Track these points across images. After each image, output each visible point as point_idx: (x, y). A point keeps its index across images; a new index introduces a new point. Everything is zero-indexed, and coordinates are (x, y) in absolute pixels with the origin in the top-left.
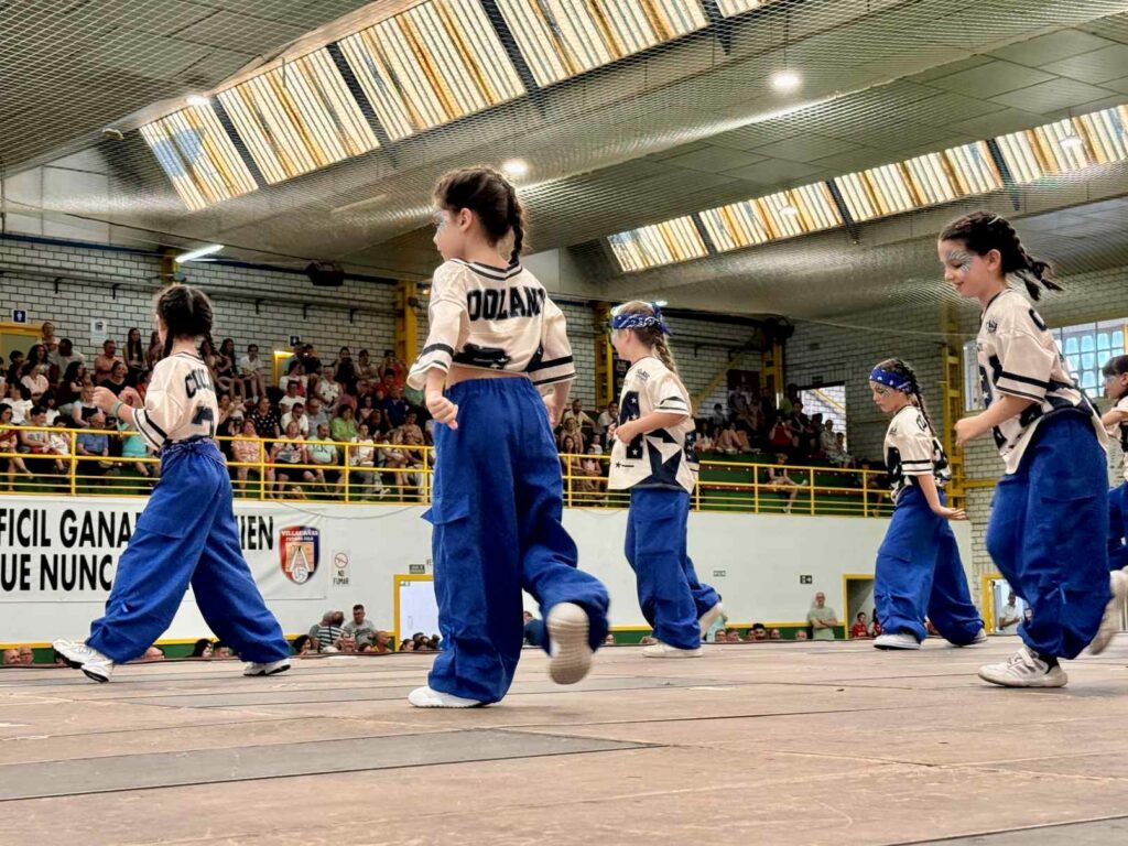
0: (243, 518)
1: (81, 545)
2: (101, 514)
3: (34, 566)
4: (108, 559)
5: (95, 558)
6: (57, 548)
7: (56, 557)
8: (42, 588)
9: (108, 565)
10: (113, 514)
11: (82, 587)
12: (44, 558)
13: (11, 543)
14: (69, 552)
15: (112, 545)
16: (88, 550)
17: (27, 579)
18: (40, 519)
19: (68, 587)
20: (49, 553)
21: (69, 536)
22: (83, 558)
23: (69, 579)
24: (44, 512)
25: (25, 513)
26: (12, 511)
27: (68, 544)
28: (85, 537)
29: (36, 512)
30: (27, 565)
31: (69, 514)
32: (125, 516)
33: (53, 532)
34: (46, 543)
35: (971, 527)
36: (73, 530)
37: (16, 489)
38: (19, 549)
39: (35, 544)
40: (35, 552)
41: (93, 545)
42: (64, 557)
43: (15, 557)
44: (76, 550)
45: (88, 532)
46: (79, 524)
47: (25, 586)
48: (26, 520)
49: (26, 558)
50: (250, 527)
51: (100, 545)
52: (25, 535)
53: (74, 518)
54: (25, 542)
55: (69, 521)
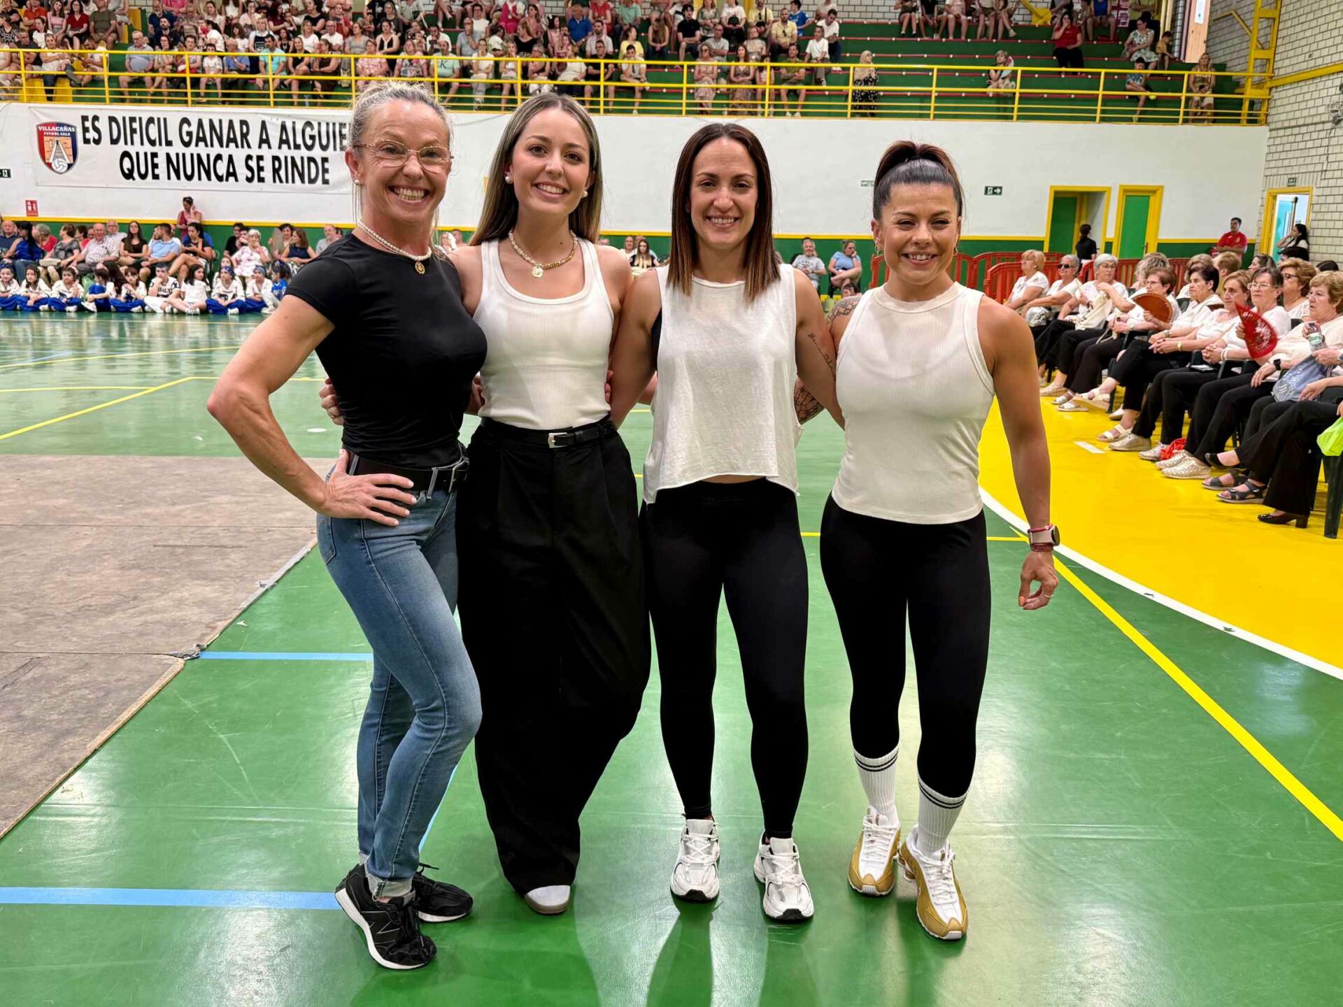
0: (334, 124)
1: (197, 145)
2: (211, 121)
3: (161, 161)
4: (219, 157)
5: (208, 156)
6: (178, 148)
7: (177, 155)
8: (169, 178)
9: (219, 162)
10: (220, 121)
11: (200, 178)
12: (168, 156)
13: (142, 143)
14: (188, 151)
15: (221, 146)
16: (202, 150)
17: (157, 171)
18: (163, 124)
19: (189, 178)
20: (172, 151)
21: (186, 139)
22: (199, 156)
23: (189, 172)
24: (165, 119)
25: (151, 120)
26: (140, 119)
27: (187, 144)
28: (199, 139)
29: (159, 119)
30: (156, 160)
31: (185, 121)
32: (231, 122)
33: (173, 135)
34: (169, 143)
35: (1268, 134)
36: (190, 134)
37: (170, 102)
38: (148, 148)
39: (160, 144)
40: (162, 151)
41: (206, 145)
42: (184, 155)
43: (146, 154)
44: (192, 149)
45: (201, 135)
46: (194, 129)
47: (156, 177)
48: (151, 126)
49: (154, 155)
50: (340, 132)
51: (212, 145)
52: (153, 138)
53: (189, 124)
54: (152, 143)
55: (185, 128)
